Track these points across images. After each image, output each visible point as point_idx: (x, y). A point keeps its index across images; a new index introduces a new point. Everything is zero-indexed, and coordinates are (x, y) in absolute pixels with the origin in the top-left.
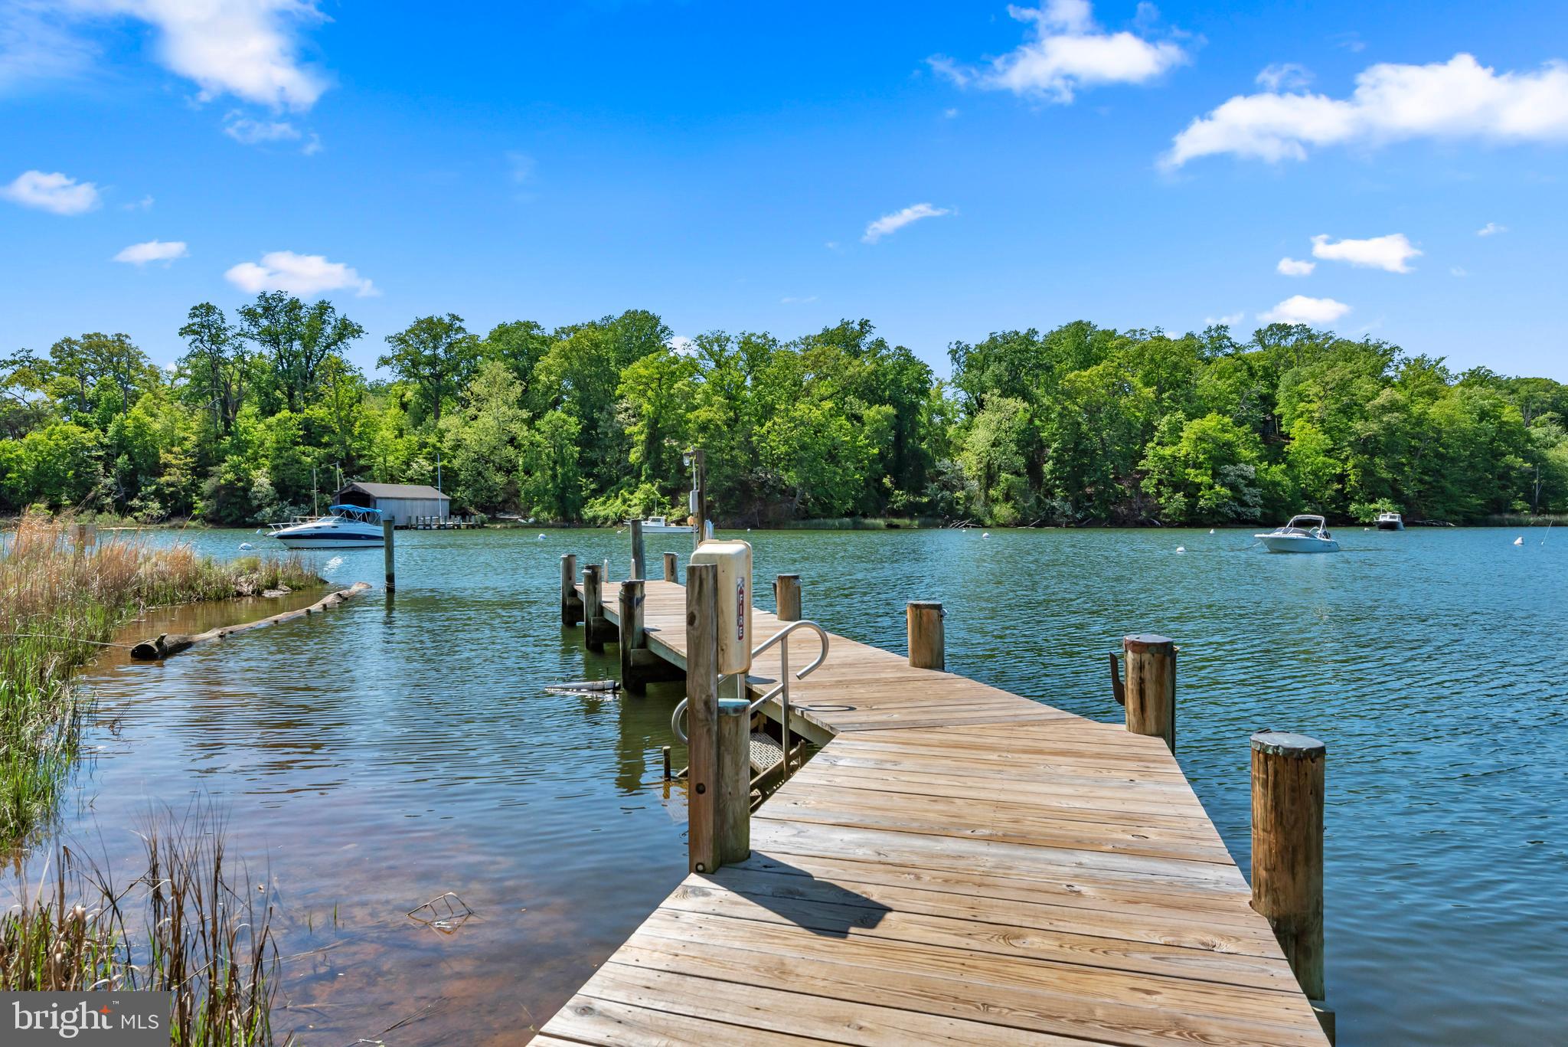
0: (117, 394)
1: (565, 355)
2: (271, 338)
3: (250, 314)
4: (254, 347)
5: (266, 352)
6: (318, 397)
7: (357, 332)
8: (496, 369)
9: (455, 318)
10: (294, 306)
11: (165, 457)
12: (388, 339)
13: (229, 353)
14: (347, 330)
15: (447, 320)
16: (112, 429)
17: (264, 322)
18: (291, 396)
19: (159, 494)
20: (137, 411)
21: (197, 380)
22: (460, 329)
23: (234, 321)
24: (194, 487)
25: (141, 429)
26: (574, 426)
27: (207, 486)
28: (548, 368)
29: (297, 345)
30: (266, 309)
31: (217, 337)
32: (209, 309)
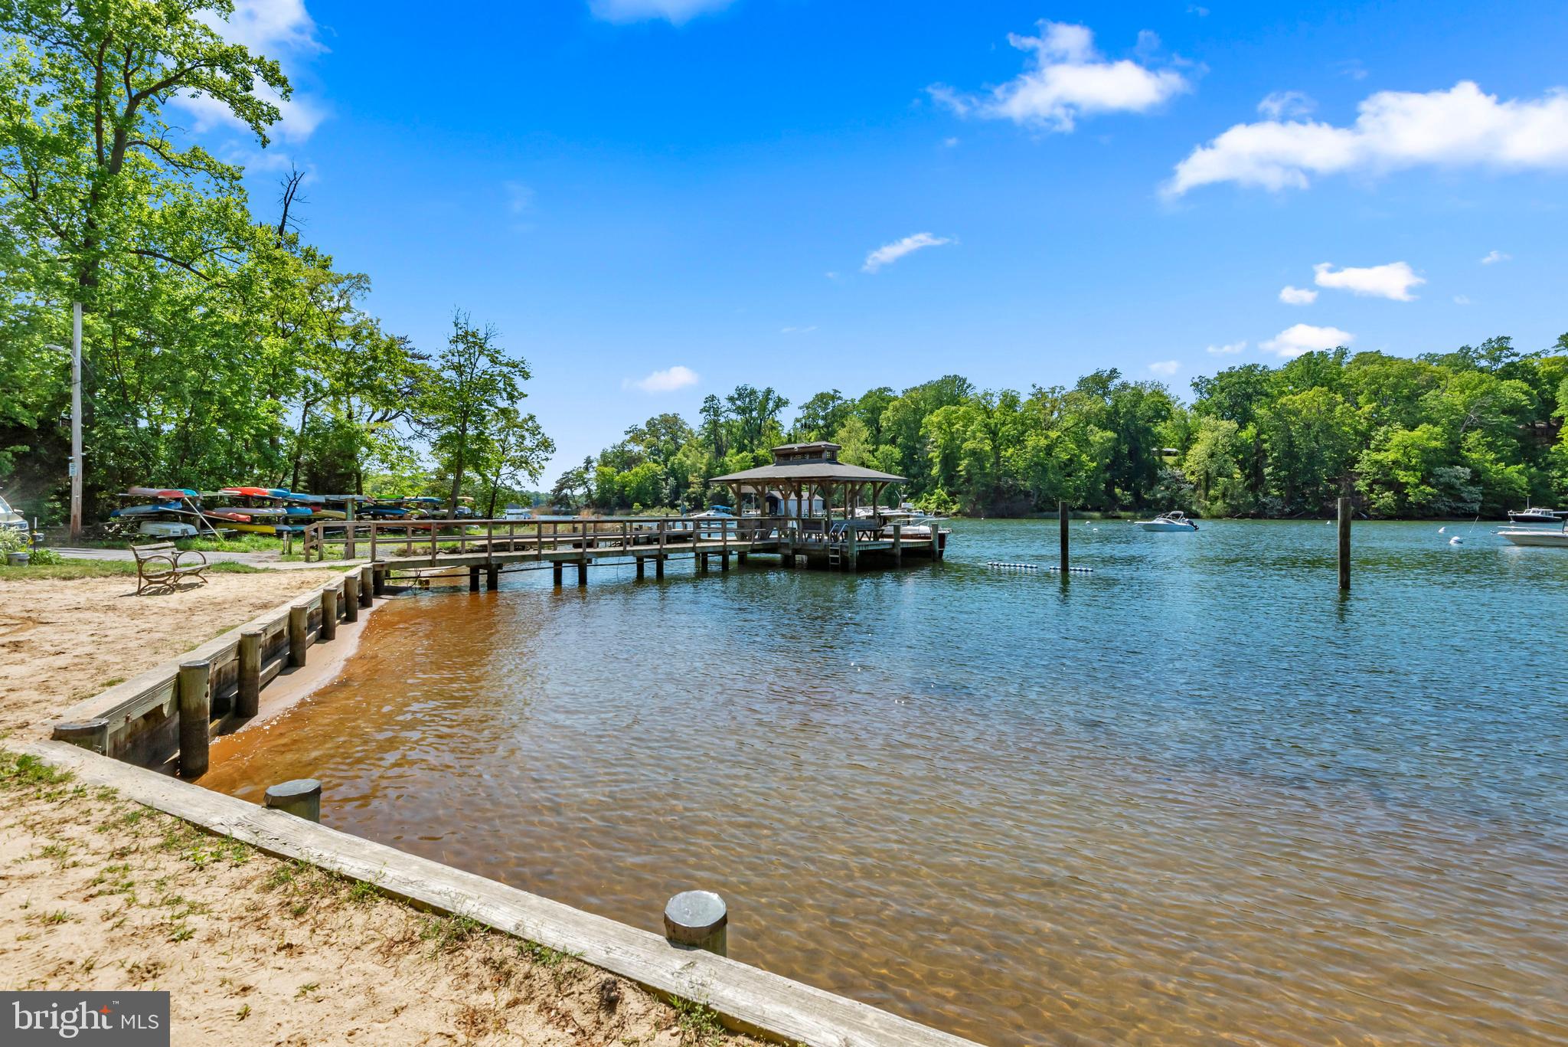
0: (672, 447)
1: (896, 410)
2: (741, 411)
3: (731, 399)
4: (733, 416)
5: (739, 417)
6: (761, 444)
7: (786, 403)
8: (855, 421)
9: (836, 391)
10: (753, 392)
11: (691, 478)
12: (800, 408)
13: (722, 420)
14: (780, 403)
15: (832, 393)
16: (669, 465)
17: (738, 403)
18: (751, 442)
19: (688, 499)
20: (680, 455)
21: (708, 437)
22: (840, 398)
23: (725, 404)
24: (704, 494)
25: (681, 464)
26: (897, 453)
27: (709, 493)
28: (887, 417)
29: (754, 414)
30: (739, 395)
31: (717, 413)
32: (713, 398)
